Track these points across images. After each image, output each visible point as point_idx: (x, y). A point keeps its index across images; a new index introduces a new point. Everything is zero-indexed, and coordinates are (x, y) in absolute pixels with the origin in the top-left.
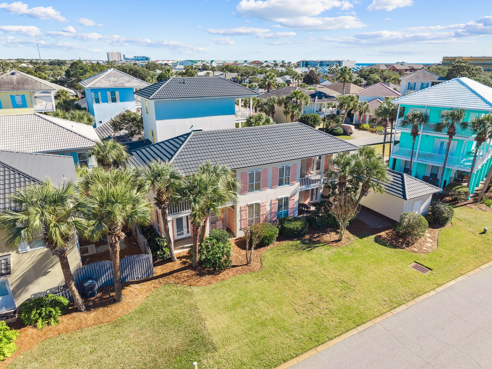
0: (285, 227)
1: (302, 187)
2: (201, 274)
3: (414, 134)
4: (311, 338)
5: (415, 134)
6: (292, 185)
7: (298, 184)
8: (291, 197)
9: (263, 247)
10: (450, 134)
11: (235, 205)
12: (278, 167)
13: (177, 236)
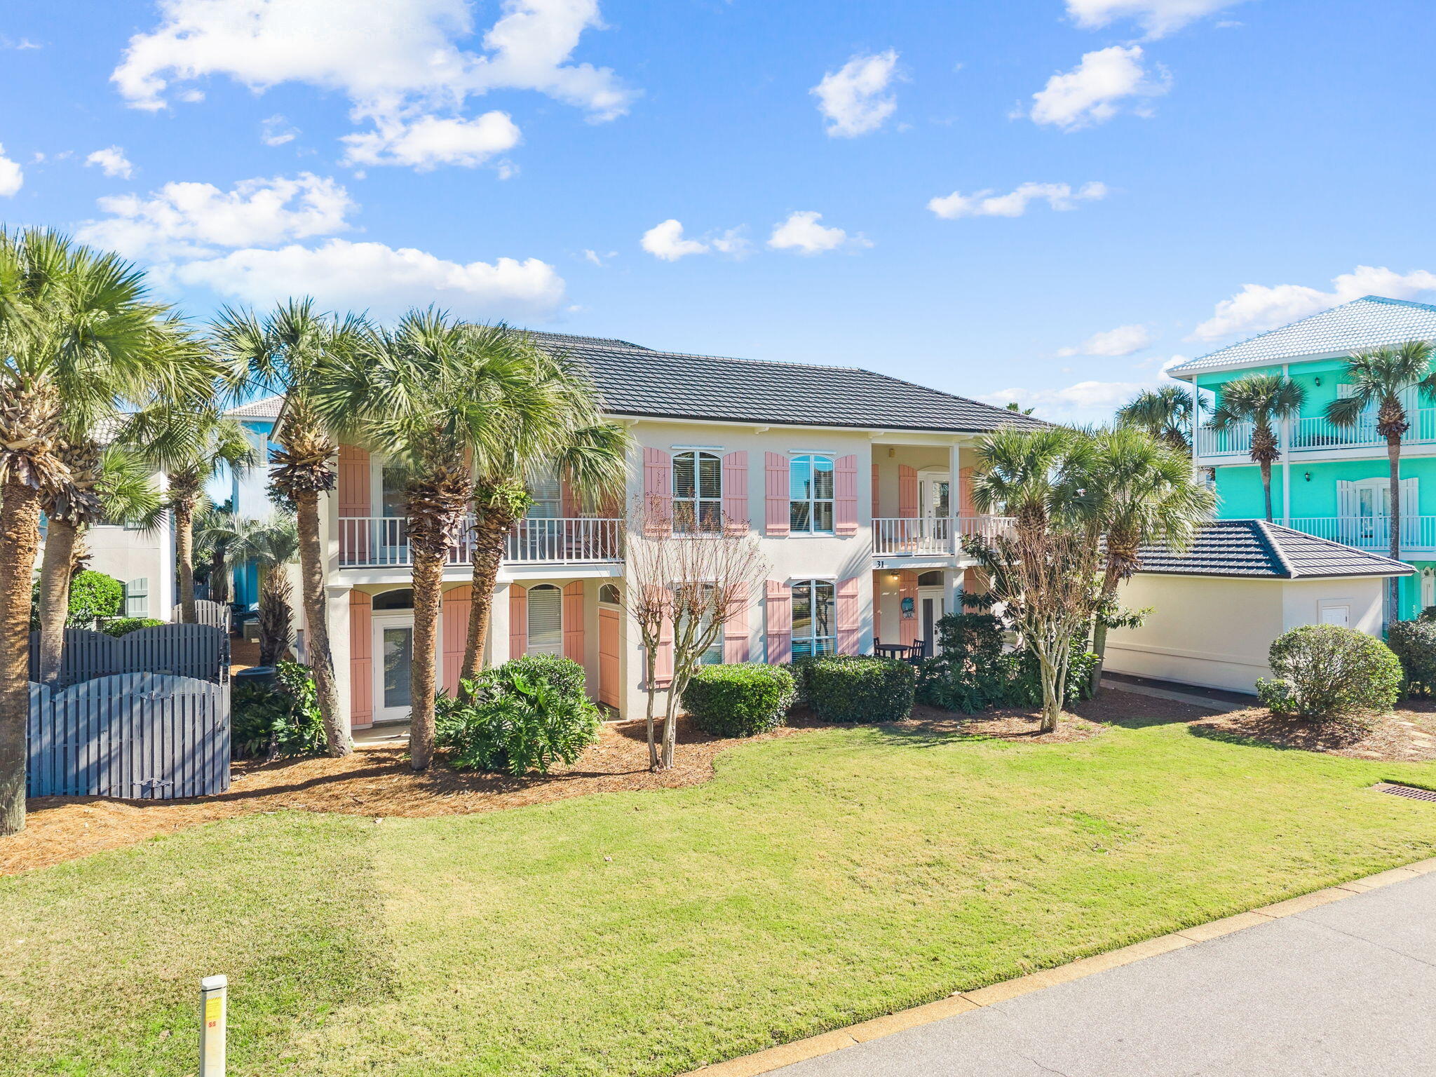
0: (821, 671)
1: (882, 554)
2: (445, 787)
3: (1262, 452)
4: (935, 959)
5: (1265, 451)
6: (844, 538)
7: (864, 535)
8: (844, 582)
9: (729, 737)
10: (1390, 430)
11: (621, 579)
12: (786, 456)
13: (386, 706)
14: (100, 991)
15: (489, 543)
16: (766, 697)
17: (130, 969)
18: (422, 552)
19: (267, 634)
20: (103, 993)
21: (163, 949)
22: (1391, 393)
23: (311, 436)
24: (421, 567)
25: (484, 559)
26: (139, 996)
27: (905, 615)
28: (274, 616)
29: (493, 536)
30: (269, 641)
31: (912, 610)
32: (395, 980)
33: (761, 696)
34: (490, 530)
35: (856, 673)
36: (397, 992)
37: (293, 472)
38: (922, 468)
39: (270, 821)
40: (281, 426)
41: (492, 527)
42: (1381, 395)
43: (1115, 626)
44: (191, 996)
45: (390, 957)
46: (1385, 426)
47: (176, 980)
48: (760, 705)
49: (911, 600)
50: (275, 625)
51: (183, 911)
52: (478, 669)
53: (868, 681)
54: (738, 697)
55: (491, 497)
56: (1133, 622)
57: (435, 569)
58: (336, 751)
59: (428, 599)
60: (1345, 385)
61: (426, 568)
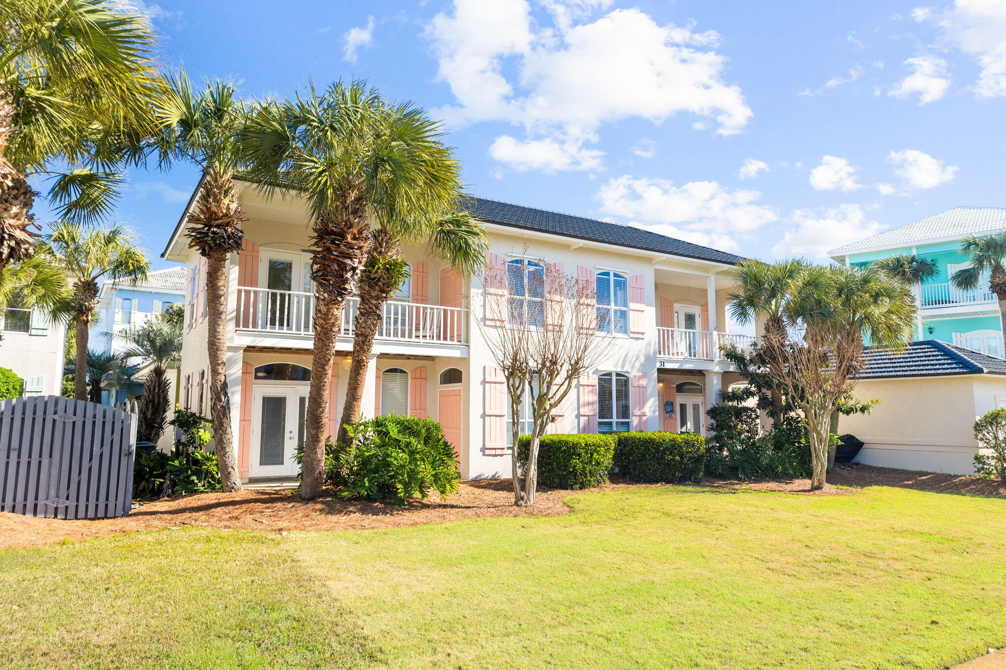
1: (663, 356)
6: (635, 339)
8: (636, 377)
10: (1001, 288)
11: (465, 360)
12: (593, 270)
13: (261, 464)
14: (19, 656)
15: (370, 308)
16: (595, 455)
17: (55, 635)
18: (326, 295)
19: (146, 421)
20: (23, 658)
21: (93, 618)
22: (998, 263)
23: (226, 201)
24: (323, 309)
25: (365, 322)
26: (68, 662)
27: (668, 415)
28: (153, 406)
29: (374, 302)
30: (147, 427)
31: (672, 411)
32: (370, 645)
33: (592, 454)
34: (372, 297)
35: (664, 441)
36: (380, 656)
37: (209, 230)
38: (676, 302)
39: (177, 532)
40: (199, 194)
41: (373, 294)
42: (991, 264)
43: (848, 412)
44: (132, 661)
45: (356, 626)
46: (997, 286)
47: (113, 646)
48: (591, 462)
49: (672, 404)
50: (153, 414)
51: (107, 589)
52: (356, 419)
53: (673, 446)
54: (574, 454)
55: (374, 267)
56: (863, 410)
57: (336, 312)
58: (228, 486)
59: (328, 339)
60: (953, 265)
61: (328, 310)
